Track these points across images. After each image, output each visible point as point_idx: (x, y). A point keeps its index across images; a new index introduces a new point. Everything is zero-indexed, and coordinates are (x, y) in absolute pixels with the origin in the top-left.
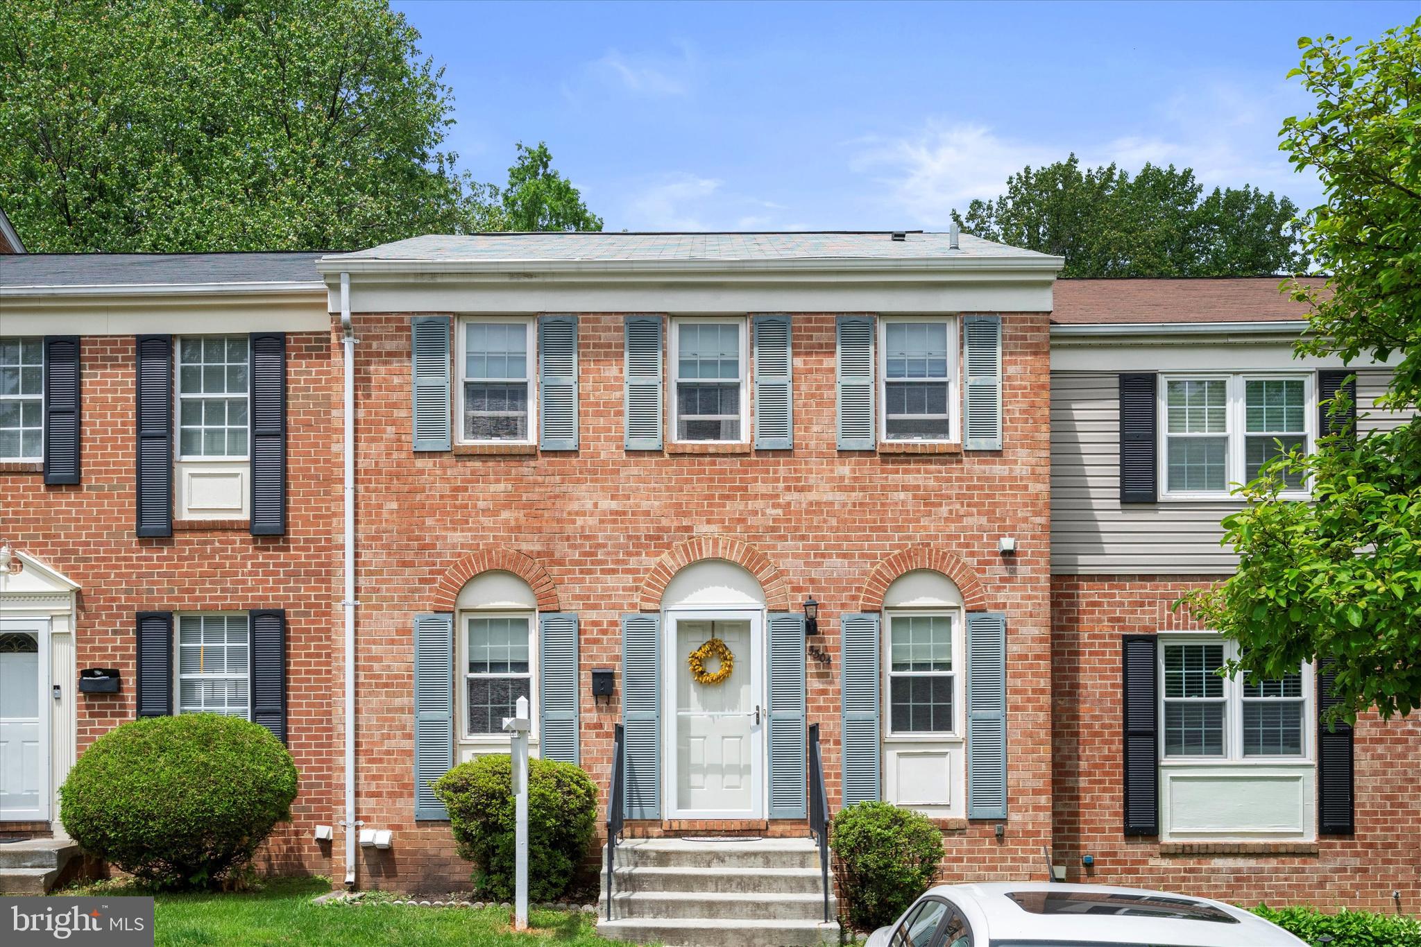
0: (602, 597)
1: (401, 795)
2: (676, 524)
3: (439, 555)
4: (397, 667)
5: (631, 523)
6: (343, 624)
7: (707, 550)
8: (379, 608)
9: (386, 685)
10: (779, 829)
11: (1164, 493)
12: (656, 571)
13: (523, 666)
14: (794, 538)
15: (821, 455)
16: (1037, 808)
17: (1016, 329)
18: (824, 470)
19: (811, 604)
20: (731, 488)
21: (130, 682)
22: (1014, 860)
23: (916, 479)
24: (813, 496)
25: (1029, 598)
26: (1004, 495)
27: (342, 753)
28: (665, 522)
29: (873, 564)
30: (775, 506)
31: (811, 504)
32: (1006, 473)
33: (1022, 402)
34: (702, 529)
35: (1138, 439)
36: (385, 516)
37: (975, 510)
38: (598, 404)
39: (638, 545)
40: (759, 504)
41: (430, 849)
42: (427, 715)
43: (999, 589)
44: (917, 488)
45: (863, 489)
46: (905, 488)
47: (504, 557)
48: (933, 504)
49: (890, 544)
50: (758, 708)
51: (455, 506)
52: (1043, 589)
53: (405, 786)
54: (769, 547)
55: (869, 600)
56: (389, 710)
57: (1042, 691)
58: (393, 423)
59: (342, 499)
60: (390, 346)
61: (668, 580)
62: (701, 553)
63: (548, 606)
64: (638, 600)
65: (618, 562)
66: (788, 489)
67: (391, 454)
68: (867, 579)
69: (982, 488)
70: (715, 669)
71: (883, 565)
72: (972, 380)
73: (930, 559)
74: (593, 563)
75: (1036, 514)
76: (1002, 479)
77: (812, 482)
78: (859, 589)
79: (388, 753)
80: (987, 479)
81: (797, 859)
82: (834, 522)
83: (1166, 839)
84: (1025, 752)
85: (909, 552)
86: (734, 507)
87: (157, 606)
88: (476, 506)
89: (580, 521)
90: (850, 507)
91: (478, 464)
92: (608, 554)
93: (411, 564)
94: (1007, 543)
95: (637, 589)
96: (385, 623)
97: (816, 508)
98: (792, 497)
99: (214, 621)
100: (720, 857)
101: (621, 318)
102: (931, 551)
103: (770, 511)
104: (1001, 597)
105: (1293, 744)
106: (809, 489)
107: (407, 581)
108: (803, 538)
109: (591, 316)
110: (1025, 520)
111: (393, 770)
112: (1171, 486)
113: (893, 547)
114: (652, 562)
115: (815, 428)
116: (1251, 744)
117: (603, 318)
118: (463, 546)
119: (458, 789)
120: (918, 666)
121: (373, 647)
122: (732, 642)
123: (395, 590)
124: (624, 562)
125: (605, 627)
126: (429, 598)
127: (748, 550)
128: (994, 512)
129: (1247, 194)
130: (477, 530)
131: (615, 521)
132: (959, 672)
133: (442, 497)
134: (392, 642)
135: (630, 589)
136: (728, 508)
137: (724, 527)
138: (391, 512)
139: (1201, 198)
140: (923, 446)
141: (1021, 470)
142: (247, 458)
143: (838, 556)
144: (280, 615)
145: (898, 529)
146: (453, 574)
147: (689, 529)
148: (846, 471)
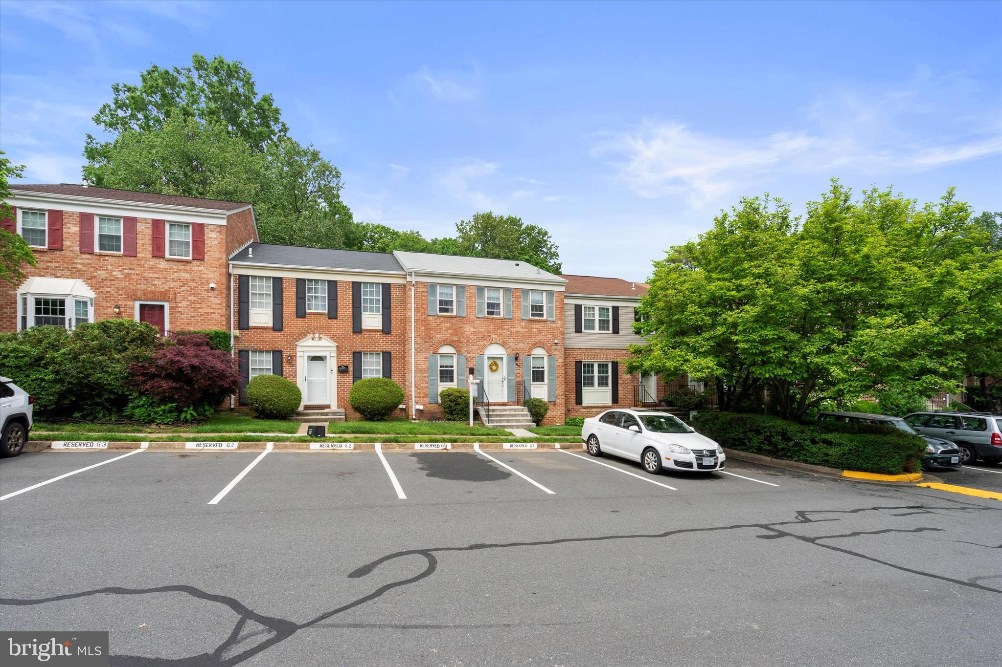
0: (471, 351)
1: (426, 397)
2: (487, 334)
3: (433, 340)
4: (424, 367)
5: (477, 334)
6: (411, 356)
8: (420, 352)
9: (422, 371)
10: (509, 404)
11: (583, 330)
12: (483, 345)
13: (452, 367)
14: (513, 339)
15: (518, 320)
16: (562, 399)
17: (558, 295)
18: (519, 323)
19: (517, 354)
20: (499, 327)
21: (351, 369)
22: (557, 410)
23: (537, 326)
24: (516, 329)
25: (560, 353)
26: (555, 331)
27: (411, 387)
28: (485, 334)
29: (529, 345)
30: (509, 331)
32: (555, 326)
33: (559, 310)
34: (494, 336)
35: (578, 318)
37: (549, 333)
38: (470, 306)
39: (479, 339)
40: (505, 331)
41: (432, 409)
42: (431, 378)
43: (554, 351)
44: (538, 328)
45: (527, 328)
46: (535, 328)
47: (448, 340)
48: (541, 332)
49: (532, 341)
50: (504, 376)
51: (438, 328)
52: (563, 351)
53: (426, 395)
54: (507, 340)
55: (528, 352)
56: (423, 377)
57: (563, 373)
58: (424, 308)
59: (411, 326)
60: (422, 290)
61: (484, 347)
62: (493, 342)
63: (459, 353)
64: (479, 352)
65: (474, 343)
66: (511, 327)
67: (423, 315)
68: (528, 348)
69: (551, 329)
70: (494, 368)
71: (531, 345)
72: (549, 305)
73: (541, 344)
74: (469, 343)
77: (516, 326)
78: (526, 350)
79: (423, 387)
80: (551, 327)
82: (521, 335)
83: (583, 405)
84: (559, 386)
85: (536, 342)
86: (500, 331)
87: (358, 350)
88: (442, 328)
89: (466, 333)
90: (524, 332)
91: (443, 319)
92: (472, 341)
93: (427, 342)
94: (556, 341)
95: (479, 349)
96: (422, 356)
97: (517, 332)
98: (512, 329)
99: (372, 354)
100: (505, 410)
101: (475, 287)
102: (541, 342)
103: (507, 332)
104: (555, 353)
105: (607, 385)
107: (426, 346)
108: (515, 338)
109: (469, 286)
110: (560, 336)
111: (424, 391)
112: (585, 329)
114: (482, 343)
115: (517, 314)
116: (600, 384)
117: (471, 286)
118: (440, 338)
119: (449, 396)
120: (538, 368)
121: (419, 362)
122: (499, 362)
123: (424, 348)
124: (476, 343)
125: (472, 358)
126: (431, 350)
127: (503, 341)
128: (553, 334)
129: (535, 227)
130: (443, 334)
131: (474, 333)
132: (546, 369)
133: (435, 326)
134: (424, 361)
135: (477, 349)
136: (498, 331)
137: (498, 335)
138: (423, 329)
139: (524, 227)
140: (539, 319)
141: (559, 325)
142: (381, 313)
143: (522, 343)
144: (390, 353)
145: (534, 337)
146: (437, 345)
147: (490, 336)
148: (523, 324)
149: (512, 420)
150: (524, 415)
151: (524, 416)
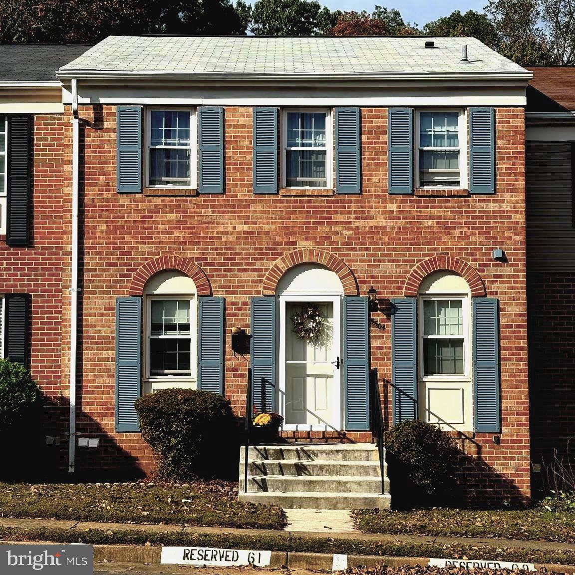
0: (238, 287)
1: (106, 415)
2: (285, 240)
3: (133, 259)
4: (105, 332)
5: (256, 239)
6: (70, 304)
7: (306, 257)
8: (94, 293)
9: (97, 343)
10: (352, 436)
12: (272, 270)
13: (186, 330)
14: (361, 250)
15: (378, 196)
16: (520, 425)
17: (503, 116)
18: (380, 206)
19: (372, 292)
20: (321, 218)
22: (505, 458)
23: (439, 212)
24: (372, 223)
25: (512, 288)
26: (496, 222)
27: (68, 387)
28: (278, 239)
29: (412, 266)
30: (349, 229)
31: (372, 228)
32: (497, 209)
33: (507, 163)
34: (302, 243)
36: (98, 234)
37: (477, 231)
38: (236, 164)
39: (262, 254)
40: (338, 228)
41: (124, 449)
42: (124, 362)
43: (492, 282)
44: (440, 217)
45: (405, 218)
46: (432, 218)
47: (175, 261)
48: (450, 228)
50: (338, 358)
51: (144, 228)
52: (521, 282)
53: (108, 409)
54: (345, 255)
55: (409, 289)
56: (99, 360)
57: (522, 349)
58: (104, 174)
59: (70, 222)
60: (102, 125)
61: (280, 276)
62: (302, 259)
63: (204, 292)
64: (261, 289)
65: (248, 264)
66: (357, 218)
67: (102, 194)
68: (408, 276)
69: (481, 218)
71: (418, 267)
72: (475, 149)
73: (448, 263)
74: (232, 265)
75: (516, 234)
76: (494, 212)
77: (372, 214)
78: (403, 282)
79: (98, 387)
80: (484, 212)
81: (364, 455)
82: (386, 240)
84: (512, 387)
85: (434, 258)
86: (323, 229)
88: (157, 228)
89: (224, 238)
90: (396, 230)
91: (158, 200)
92: (242, 259)
93: (115, 265)
94: (499, 253)
95: (261, 281)
96: (97, 303)
97: (375, 230)
98: (360, 223)
101: (251, 109)
102: (449, 258)
103: (344, 232)
104: (495, 287)
106: (371, 218)
107: (112, 276)
108: (366, 249)
109: (232, 108)
110: (509, 238)
111: (101, 398)
113: (424, 255)
114: (271, 265)
115: (374, 180)
117: (240, 109)
118: (149, 254)
121: (90, 318)
122: (319, 317)
123: (104, 281)
124: (252, 264)
125: (240, 306)
126: (126, 287)
127: (332, 256)
128: (489, 233)
130: (158, 243)
131: (246, 238)
132: (467, 336)
133: (135, 222)
134: (102, 315)
135: (256, 282)
136: (319, 230)
137: (316, 242)
138: (102, 232)
140: (444, 191)
141: (506, 206)
142: (4, 194)
143: (389, 261)
144: (25, 297)
145: (428, 244)
146: (142, 272)
147: (294, 243)
148: (393, 207)
149: (323, 482)
150: (365, 470)
151: (367, 473)
